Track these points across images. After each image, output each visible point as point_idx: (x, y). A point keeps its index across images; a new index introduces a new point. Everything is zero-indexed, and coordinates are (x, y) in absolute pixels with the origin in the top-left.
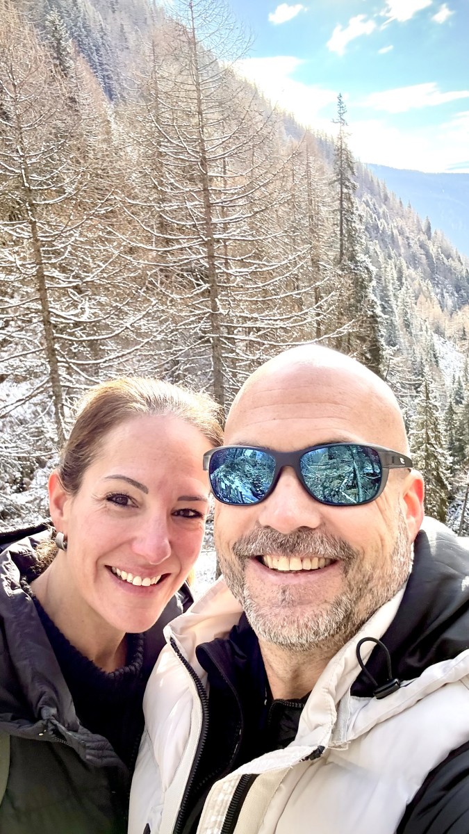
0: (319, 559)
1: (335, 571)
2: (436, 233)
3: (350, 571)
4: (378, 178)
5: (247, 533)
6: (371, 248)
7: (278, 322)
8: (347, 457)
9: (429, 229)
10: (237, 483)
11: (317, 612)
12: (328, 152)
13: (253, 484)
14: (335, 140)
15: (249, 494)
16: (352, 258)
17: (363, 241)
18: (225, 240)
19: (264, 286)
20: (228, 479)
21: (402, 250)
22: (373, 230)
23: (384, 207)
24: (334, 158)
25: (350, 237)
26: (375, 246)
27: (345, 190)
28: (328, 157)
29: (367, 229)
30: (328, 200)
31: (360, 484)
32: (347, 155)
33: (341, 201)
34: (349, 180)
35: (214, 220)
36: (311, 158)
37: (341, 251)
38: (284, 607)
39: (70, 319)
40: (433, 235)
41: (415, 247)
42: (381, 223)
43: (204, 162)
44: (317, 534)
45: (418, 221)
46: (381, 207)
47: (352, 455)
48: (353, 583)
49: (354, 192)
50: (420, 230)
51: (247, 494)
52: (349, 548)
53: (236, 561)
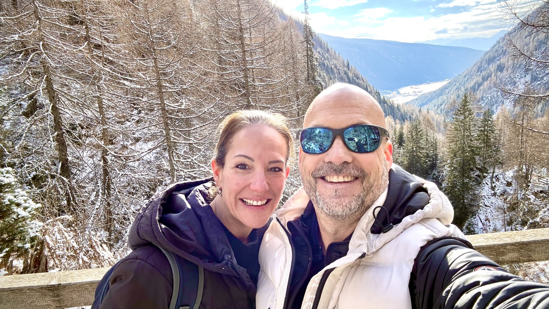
0: (351, 177)
1: (358, 182)
2: (352, 67)
3: (364, 183)
4: (324, 40)
5: (318, 166)
6: (322, 74)
7: (280, 109)
8: (362, 131)
9: (348, 65)
10: (313, 145)
11: (350, 200)
12: (300, 27)
13: (320, 145)
14: (303, 22)
15: (318, 150)
16: (314, 79)
17: (318, 70)
18: (252, 69)
19: (273, 91)
20: (308, 144)
21: (336, 75)
22: (322, 65)
23: (327, 54)
24: (303, 30)
25: (311, 68)
26: (323, 74)
27: (309, 46)
28: (300, 29)
29: (319, 65)
30: (300, 50)
31: (368, 144)
32: (309, 29)
33: (307, 51)
34: (310, 41)
35: (247, 59)
36: (292, 30)
37: (308, 75)
38: (336, 198)
39: (176, 108)
40: (350, 68)
41: (342, 74)
42: (326, 62)
43: (241, 30)
44: (351, 165)
45: (343, 62)
46: (326, 54)
47: (365, 130)
48: (365, 188)
49: (313, 47)
50: (344, 66)
51: (317, 150)
52: (364, 172)
53: (313, 180)
